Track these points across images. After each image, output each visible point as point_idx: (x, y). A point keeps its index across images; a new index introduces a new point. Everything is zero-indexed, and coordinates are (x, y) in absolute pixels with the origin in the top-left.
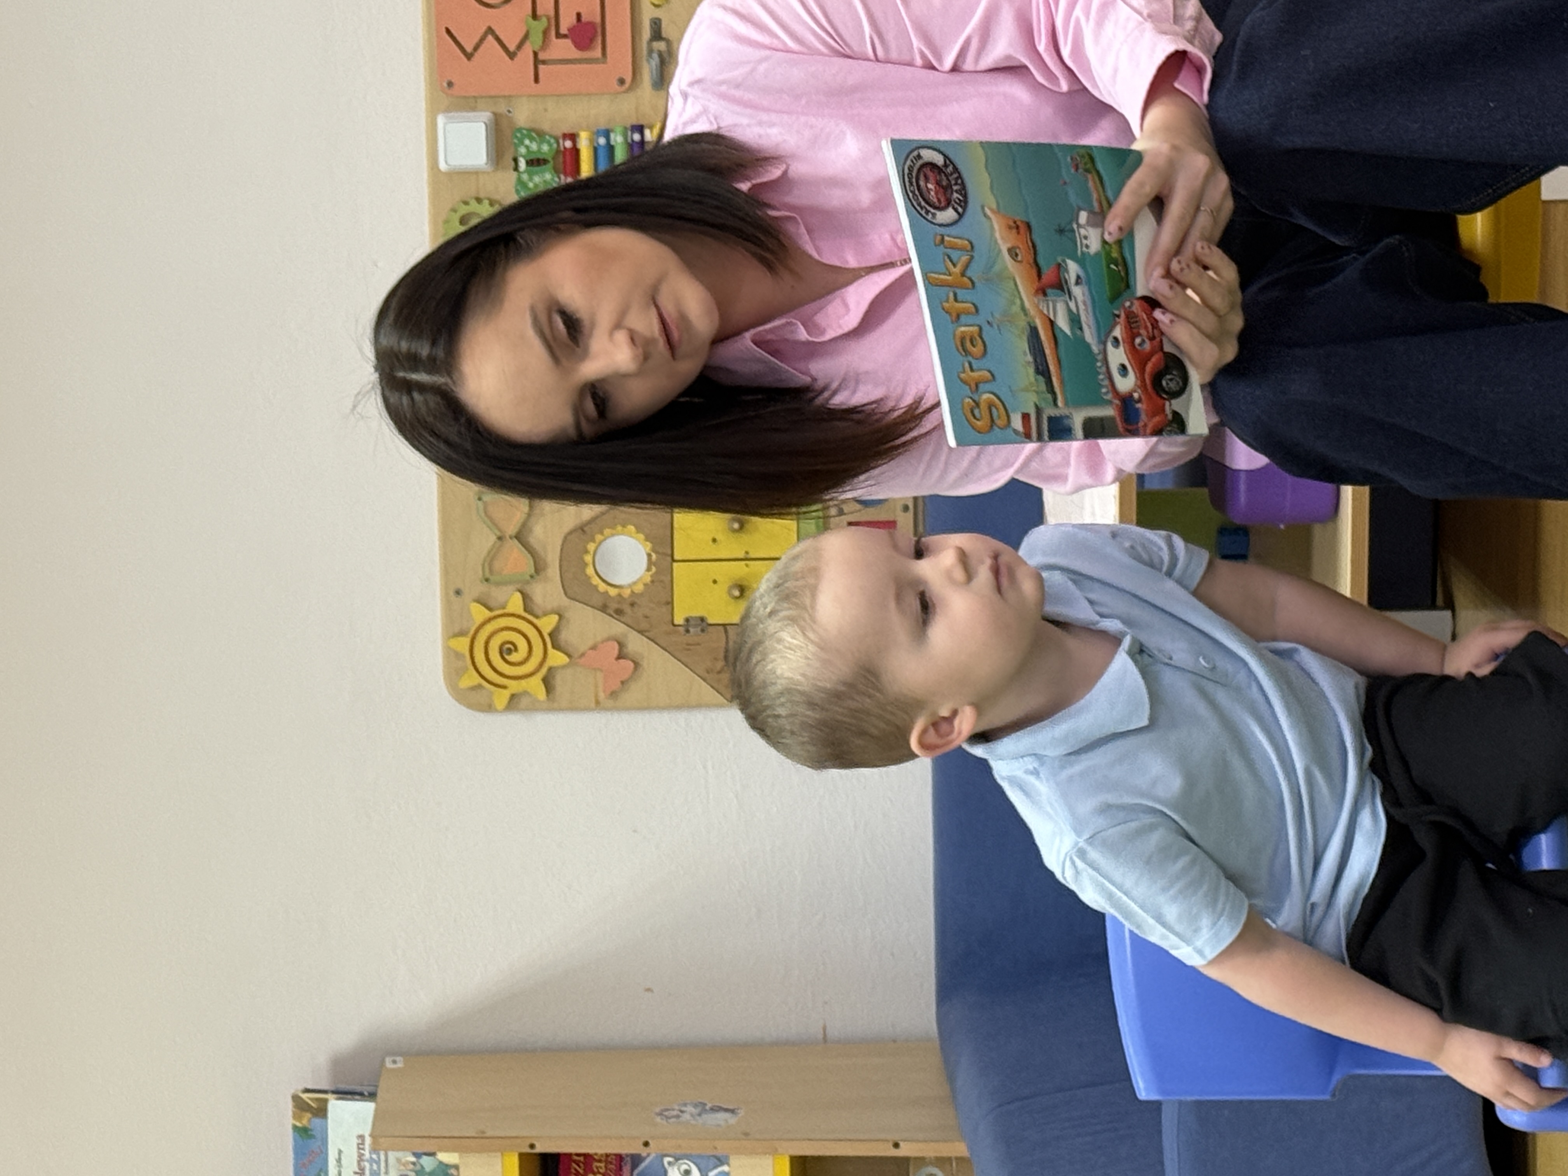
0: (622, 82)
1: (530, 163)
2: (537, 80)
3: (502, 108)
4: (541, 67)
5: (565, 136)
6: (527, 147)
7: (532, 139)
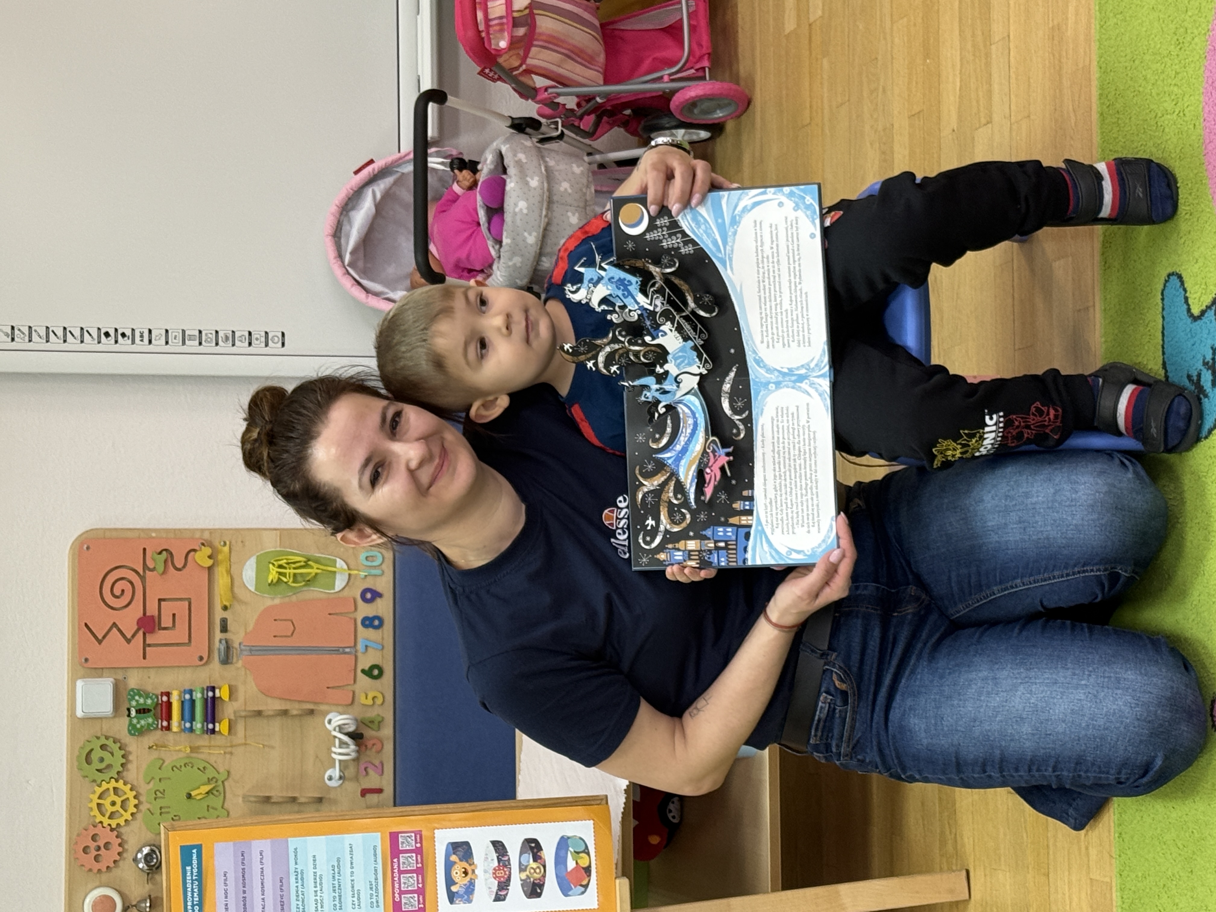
0: (201, 658)
1: (138, 711)
2: (144, 658)
3: (120, 677)
4: (148, 649)
5: (162, 694)
6: (137, 701)
7: (140, 695)
